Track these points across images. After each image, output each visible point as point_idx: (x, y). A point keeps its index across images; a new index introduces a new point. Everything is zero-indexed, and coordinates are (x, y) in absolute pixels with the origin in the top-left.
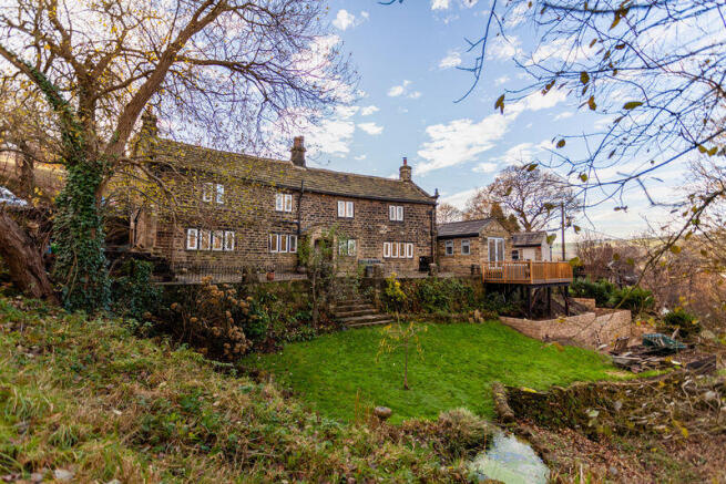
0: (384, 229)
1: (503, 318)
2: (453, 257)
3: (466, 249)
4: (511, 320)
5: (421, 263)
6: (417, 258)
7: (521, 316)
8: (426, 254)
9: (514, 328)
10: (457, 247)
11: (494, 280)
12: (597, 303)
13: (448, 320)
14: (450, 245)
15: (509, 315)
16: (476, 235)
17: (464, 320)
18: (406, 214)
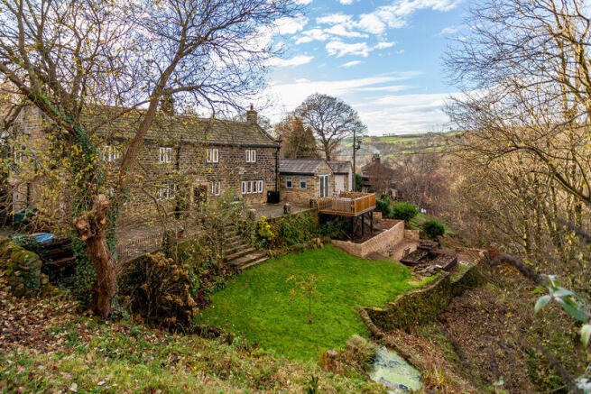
0: (242, 170)
1: (334, 241)
2: (292, 190)
3: (303, 185)
4: (340, 242)
5: (269, 197)
6: (265, 192)
7: (345, 239)
8: (272, 188)
9: (343, 250)
10: (296, 182)
11: (326, 211)
12: (383, 215)
13: (302, 250)
14: (289, 180)
15: (337, 238)
16: (312, 175)
17: (311, 247)
18: (259, 158)
